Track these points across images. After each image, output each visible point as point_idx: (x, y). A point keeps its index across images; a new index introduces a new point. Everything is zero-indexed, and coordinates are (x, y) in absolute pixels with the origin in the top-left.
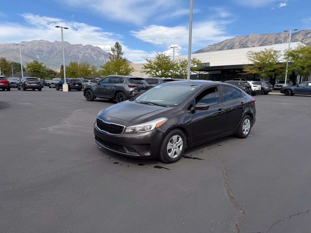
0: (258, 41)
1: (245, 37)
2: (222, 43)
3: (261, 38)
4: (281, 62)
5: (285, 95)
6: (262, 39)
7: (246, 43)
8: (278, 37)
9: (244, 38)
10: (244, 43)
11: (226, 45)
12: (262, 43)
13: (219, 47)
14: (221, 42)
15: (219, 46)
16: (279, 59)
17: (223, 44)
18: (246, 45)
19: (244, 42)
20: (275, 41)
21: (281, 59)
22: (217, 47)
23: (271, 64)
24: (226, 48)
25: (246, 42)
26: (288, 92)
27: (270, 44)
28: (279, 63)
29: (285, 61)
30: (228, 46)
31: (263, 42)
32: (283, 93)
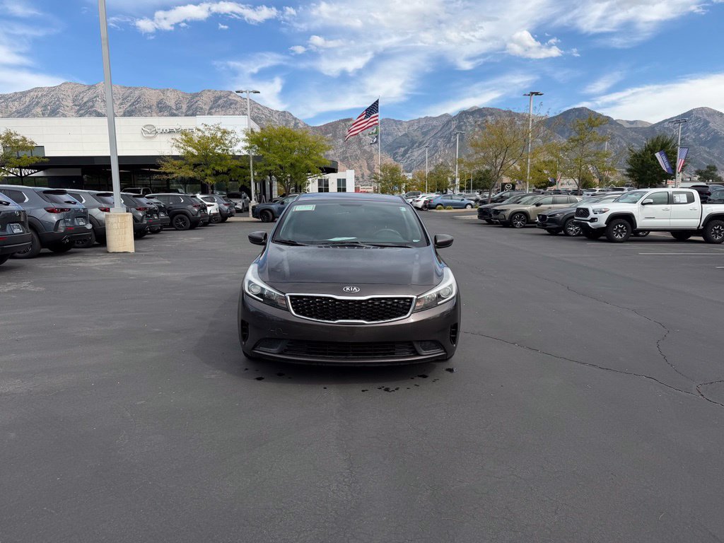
0: (120, 101)
1: (86, 88)
2: (24, 94)
3: (126, 94)
4: (237, 154)
5: (263, 222)
6: (130, 98)
7: (91, 104)
8: (162, 97)
9: (83, 89)
10: (87, 102)
11: (38, 103)
12: (130, 106)
13: (15, 106)
14: (21, 93)
15: (16, 103)
16: (236, 148)
17: (28, 99)
18: (92, 107)
19: (85, 100)
20: (158, 107)
21: (239, 148)
22: (10, 104)
23: (221, 158)
24: (39, 110)
25: (91, 100)
26: (268, 216)
27: (147, 111)
28: (235, 157)
29: (245, 152)
30: (45, 106)
31: (132, 105)
32: (257, 218)
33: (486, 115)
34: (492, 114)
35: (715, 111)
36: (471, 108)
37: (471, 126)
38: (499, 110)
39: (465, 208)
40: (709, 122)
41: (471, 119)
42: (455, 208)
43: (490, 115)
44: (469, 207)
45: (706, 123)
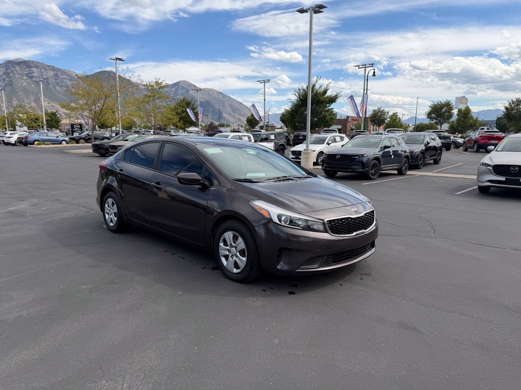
33: (31, 67)
34: (37, 67)
35: (191, 84)
36: (16, 59)
37: (19, 74)
38: (43, 64)
39: (61, 144)
40: (189, 90)
41: (18, 68)
42: (53, 144)
43: (36, 68)
44: (64, 142)
45: (188, 91)
